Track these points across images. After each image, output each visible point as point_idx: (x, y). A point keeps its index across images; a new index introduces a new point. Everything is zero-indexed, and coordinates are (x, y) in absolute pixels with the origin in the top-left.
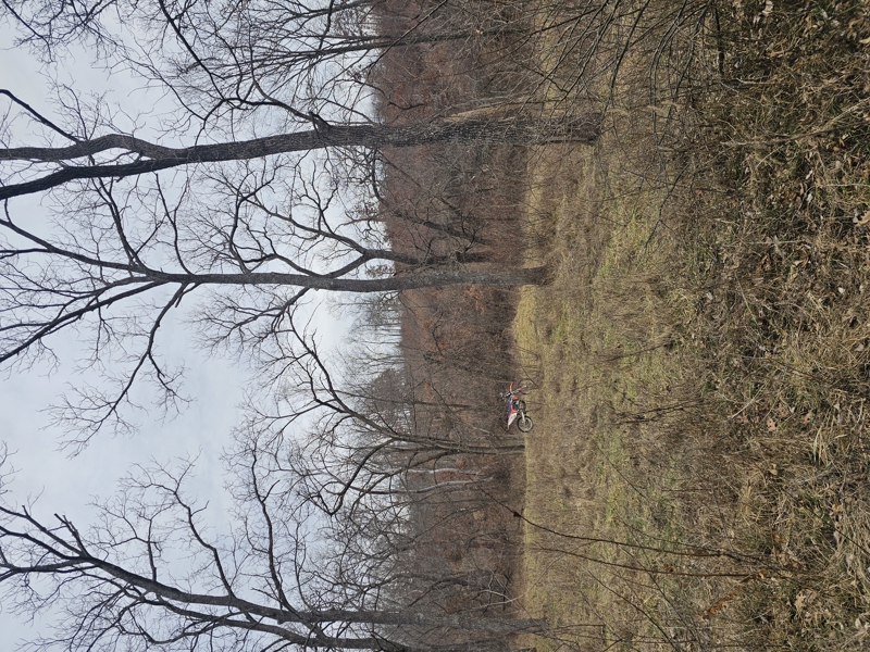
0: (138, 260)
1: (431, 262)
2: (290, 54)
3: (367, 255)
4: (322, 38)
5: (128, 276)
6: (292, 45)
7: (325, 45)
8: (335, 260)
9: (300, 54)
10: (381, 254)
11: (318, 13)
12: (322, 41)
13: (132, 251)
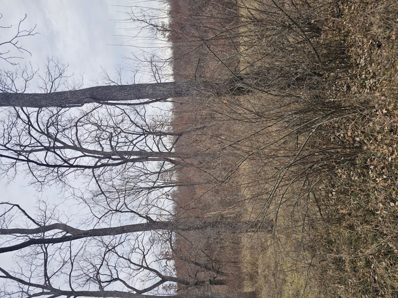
0: (49, 283)
1: (196, 284)
2: (141, 188)
3: (164, 279)
4: (155, 183)
5: (41, 291)
6: (142, 185)
7: (155, 185)
8: (147, 282)
9: (145, 188)
10: (171, 279)
11: (154, 173)
12: (154, 184)
13: (48, 277)
